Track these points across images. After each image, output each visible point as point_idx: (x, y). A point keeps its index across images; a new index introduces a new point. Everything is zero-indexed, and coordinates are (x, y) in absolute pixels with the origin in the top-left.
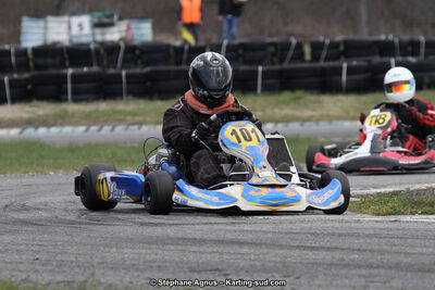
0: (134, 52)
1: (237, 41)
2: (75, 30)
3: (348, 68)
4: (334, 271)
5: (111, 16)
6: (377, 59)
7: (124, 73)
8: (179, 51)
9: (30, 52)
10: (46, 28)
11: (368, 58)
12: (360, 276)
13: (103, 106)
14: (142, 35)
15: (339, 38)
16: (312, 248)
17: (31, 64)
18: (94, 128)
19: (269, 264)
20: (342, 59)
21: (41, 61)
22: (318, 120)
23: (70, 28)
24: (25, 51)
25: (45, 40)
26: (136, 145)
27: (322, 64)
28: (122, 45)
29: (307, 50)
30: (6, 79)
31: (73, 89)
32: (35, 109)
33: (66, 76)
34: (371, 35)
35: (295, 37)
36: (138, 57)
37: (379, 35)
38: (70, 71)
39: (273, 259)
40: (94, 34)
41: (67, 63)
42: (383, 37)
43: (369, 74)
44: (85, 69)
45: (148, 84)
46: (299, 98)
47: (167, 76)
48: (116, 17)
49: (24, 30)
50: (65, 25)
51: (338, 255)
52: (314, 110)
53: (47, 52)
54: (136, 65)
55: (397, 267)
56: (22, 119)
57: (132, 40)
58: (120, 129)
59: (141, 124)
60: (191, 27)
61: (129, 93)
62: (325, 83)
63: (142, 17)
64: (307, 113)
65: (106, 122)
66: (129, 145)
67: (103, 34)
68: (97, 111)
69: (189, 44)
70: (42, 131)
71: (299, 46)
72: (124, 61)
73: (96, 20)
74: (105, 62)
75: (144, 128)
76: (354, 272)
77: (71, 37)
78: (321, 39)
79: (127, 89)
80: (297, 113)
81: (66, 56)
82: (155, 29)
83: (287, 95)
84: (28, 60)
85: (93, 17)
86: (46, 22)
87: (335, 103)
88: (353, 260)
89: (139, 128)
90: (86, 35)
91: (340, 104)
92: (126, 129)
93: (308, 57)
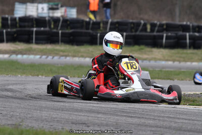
0: (67, 23)
1: (115, 20)
2: (40, 11)
3: (166, 36)
4: (139, 128)
5: (57, 5)
6: (181, 33)
7: (60, 32)
8: (88, 23)
9: (17, 19)
10: (26, 8)
11: (176, 32)
12: (151, 131)
13: (49, 47)
14: (71, 15)
15: (164, 22)
16: (131, 117)
17: (18, 25)
18: (44, 57)
19: (110, 123)
20: (165, 32)
21: (22, 24)
22: (150, 60)
23: (37, 9)
24: (15, 19)
25: (26, 14)
26: (63, 66)
27: (155, 33)
28: (61, 19)
29: (149, 27)
30: (4, 31)
31: (36, 38)
32: (17, 46)
33: (33, 31)
34: (180, 21)
35: (143, 20)
36: (68, 25)
37: (183, 22)
38: (35, 29)
39: (112, 120)
40: (49, 13)
41: (35, 26)
42: (185, 23)
43: (176, 40)
44: (42, 29)
45: (71, 38)
46: (142, 49)
47: (81, 34)
48: (60, 6)
49: (16, 9)
50: (35, 8)
51: (143, 121)
52: (148, 55)
53: (26, 20)
54: (67, 28)
55: (170, 128)
56: (10, 50)
57: (67, 17)
58: (56, 58)
59: (66, 56)
60: (93, 12)
61: (62, 42)
62: (155, 43)
63: (72, 6)
64: (145, 56)
65: (50, 54)
66: (59, 65)
67: (53, 13)
68: (46, 49)
69: (93, 21)
70: (19, 56)
71: (145, 25)
72: (62, 26)
73: (50, 6)
74: (52, 26)
75: (68, 58)
76: (149, 129)
77: (38, 13)
78: (156, 22)
79: (61, 39)
80: (140, 56)
81: (35, 22)
82: (78, 12)
83: (136, 47)
84: (16, 23)
85: (49, 5)
86: (26, 6)
87: (159, 52)
88: (149, 123)
89: (66, 58)
90: (45, 13)
91: (161, 53)
92: (59, 58)
93: (149, 30)
